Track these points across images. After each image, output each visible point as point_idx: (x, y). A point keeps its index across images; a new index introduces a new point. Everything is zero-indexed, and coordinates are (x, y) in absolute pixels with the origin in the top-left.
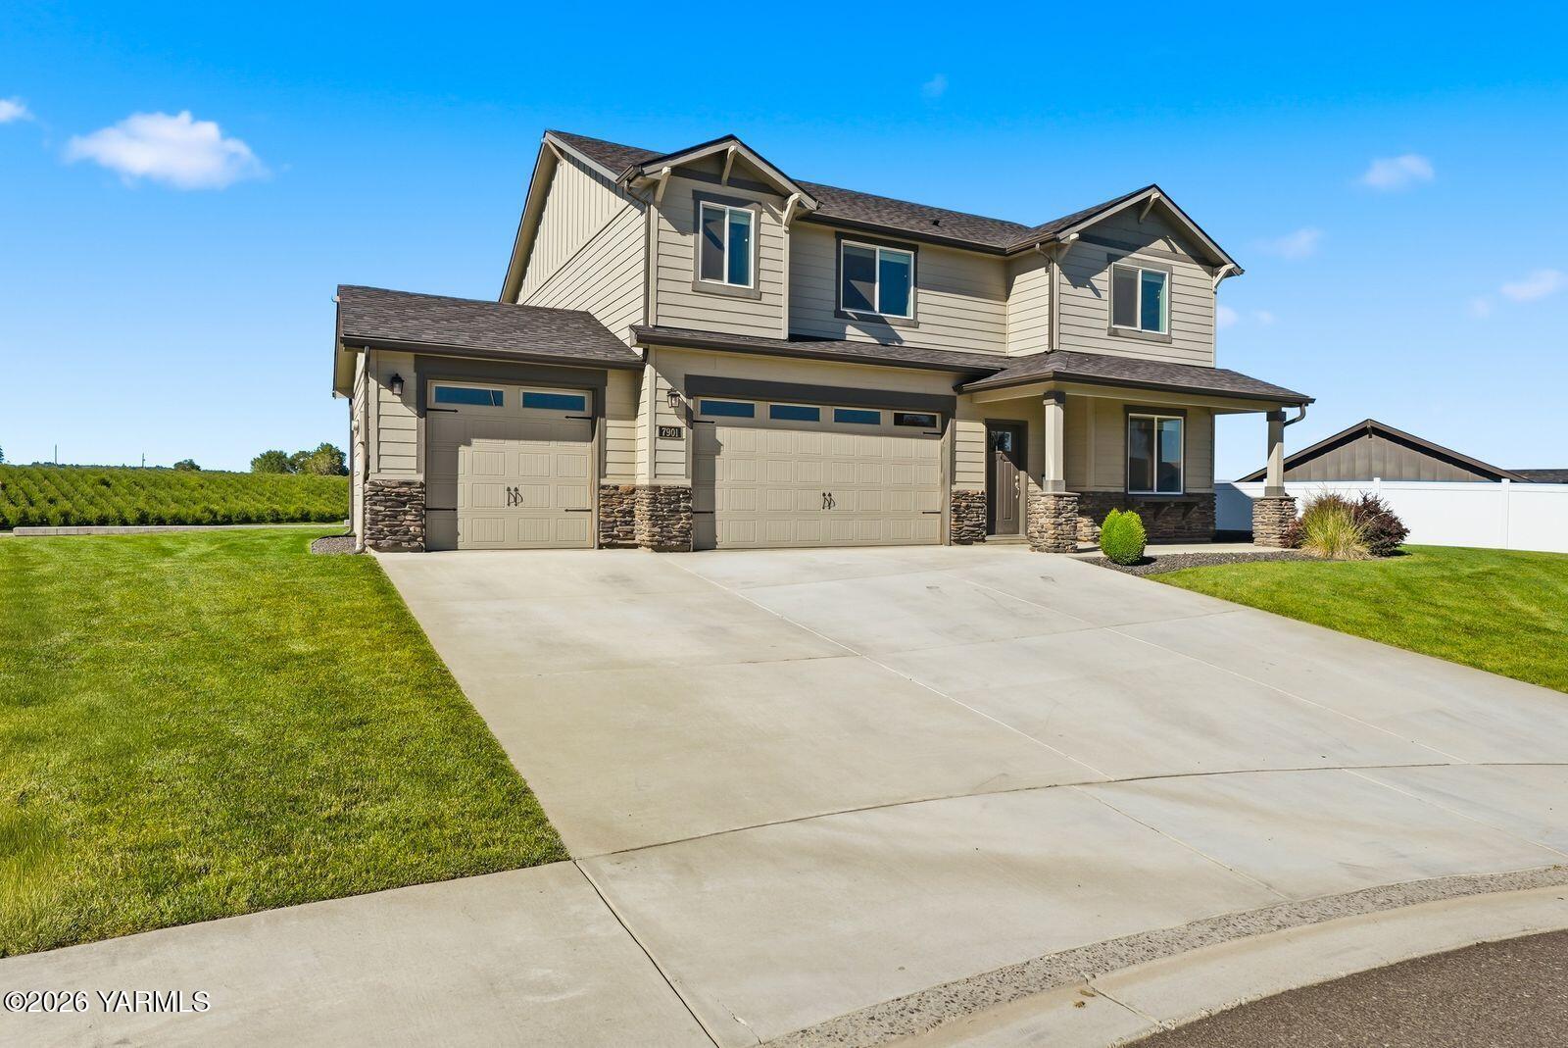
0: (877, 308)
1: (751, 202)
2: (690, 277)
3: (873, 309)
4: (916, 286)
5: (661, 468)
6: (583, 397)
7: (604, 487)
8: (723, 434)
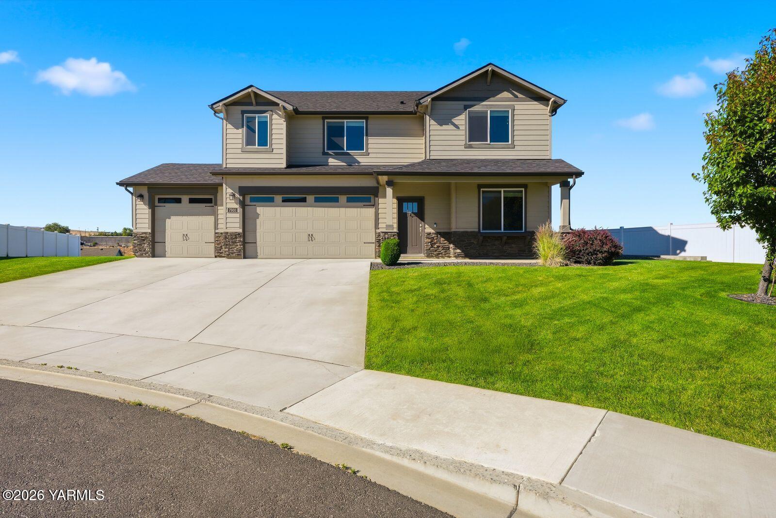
0: (345, 149)
1: (268, 111)
2: (240, 146)
3: (344, 150)
4: (367, 135)
5: (228, 225)
6: (212, 198)
7: (217, 233)
8: (260, 210)
